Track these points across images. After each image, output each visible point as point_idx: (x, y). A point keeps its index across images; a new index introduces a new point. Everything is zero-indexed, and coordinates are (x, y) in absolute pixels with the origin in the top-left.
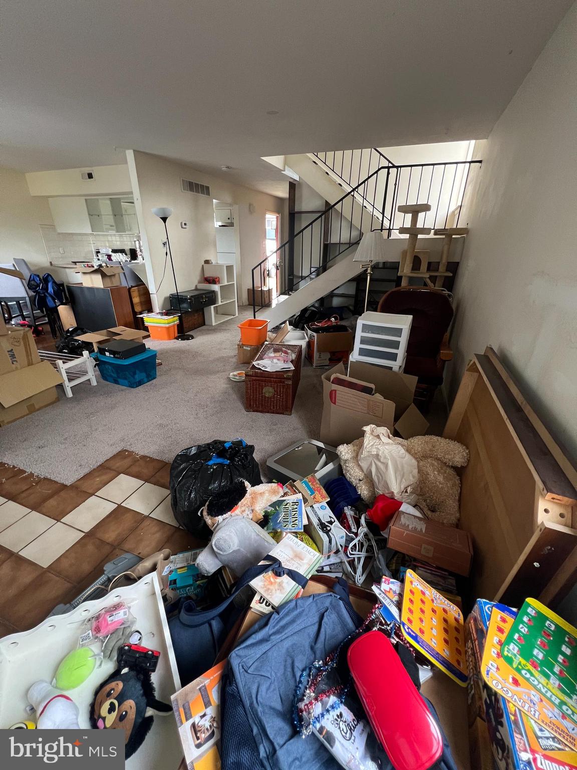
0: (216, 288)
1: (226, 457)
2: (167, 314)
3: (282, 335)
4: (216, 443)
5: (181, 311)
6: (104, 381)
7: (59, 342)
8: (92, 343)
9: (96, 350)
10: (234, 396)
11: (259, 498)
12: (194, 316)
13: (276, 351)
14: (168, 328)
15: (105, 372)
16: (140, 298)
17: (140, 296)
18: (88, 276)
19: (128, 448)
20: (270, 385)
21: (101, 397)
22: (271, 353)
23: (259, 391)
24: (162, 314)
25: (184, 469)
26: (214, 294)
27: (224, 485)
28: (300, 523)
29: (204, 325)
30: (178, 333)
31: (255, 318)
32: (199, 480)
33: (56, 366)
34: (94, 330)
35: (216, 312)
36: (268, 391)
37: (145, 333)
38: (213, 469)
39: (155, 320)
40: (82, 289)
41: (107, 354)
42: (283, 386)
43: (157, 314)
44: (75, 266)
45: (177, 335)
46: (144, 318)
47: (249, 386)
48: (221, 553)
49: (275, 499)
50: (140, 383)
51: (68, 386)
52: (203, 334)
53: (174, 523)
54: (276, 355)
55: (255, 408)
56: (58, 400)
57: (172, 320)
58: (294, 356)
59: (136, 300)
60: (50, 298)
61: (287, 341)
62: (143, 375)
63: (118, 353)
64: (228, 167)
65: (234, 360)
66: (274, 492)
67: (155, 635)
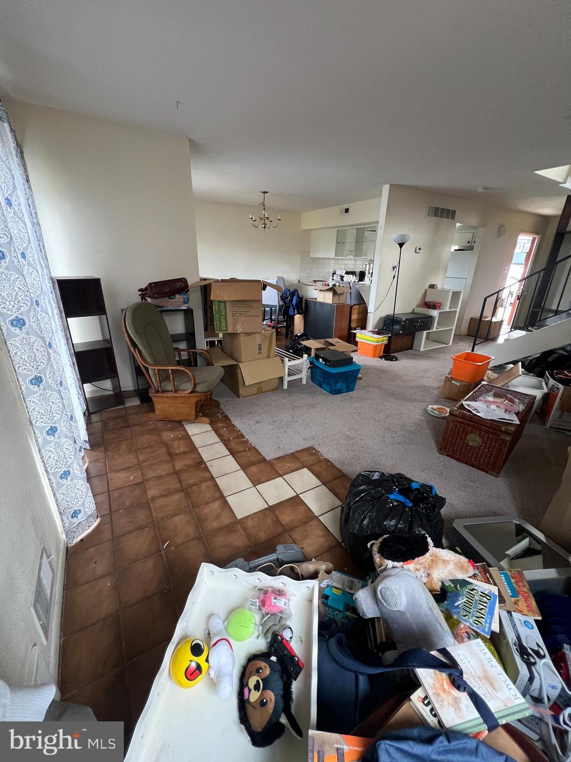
0: (435, 313)
1: (410, 498)
2: (378, 333)
3: (509, 378)
4: (401, 478)
5: (392, 332)
6: (312, 382)
7: (288, 343)
8: (311, 348)
9: (313, 354)
10: (428, 431)
11: (441, 565)
12: (404, 339)
13: (496, 395)
14: (376, 346)
15: (314, 375)
16: (358, 316)
17: (359, 313)
18: (323, 293)
19: (316, 447)
20: (478, 433)
21: (307, 395)
22: (490, 396)
23: (462, 435)
24: (374, 332)
25: (363, 491)
26: (430, 319)
27: (401, 528)
28: (487, 625)
29: (412, 349)
30: (384, 353)
31: (473, 351)
32: (375, 509)
33: (283, 361)
34: (315, 338)
35: (428, 338)
36: (474, 440)
37: (354, 348)
38: (393, 505)
39: (366, 337)
40: (315, 302)
41: (321, 360)
42: (497, 440)
43: (370, 331)
44: (315, 284)
45: (382, 354)
46: (357, 333)
47: (451, 426)
48: (385, 604)
49: (460, 576)
50: (338, 392)
51: (287, 379)
52: (407, 358)
53: (338, 536)
54: (496, 400)
55: (451, 453)
56: (277, 388)
57: (381, 339)
58: (521, 408)
59: (354, 317)
60: (292, 308)
61: (514, 386)
62: (344, 385)
63: (329, 361)
64: (485, 188)
65: (436, 392)
66: (462, 568)
67: (303, 644)
